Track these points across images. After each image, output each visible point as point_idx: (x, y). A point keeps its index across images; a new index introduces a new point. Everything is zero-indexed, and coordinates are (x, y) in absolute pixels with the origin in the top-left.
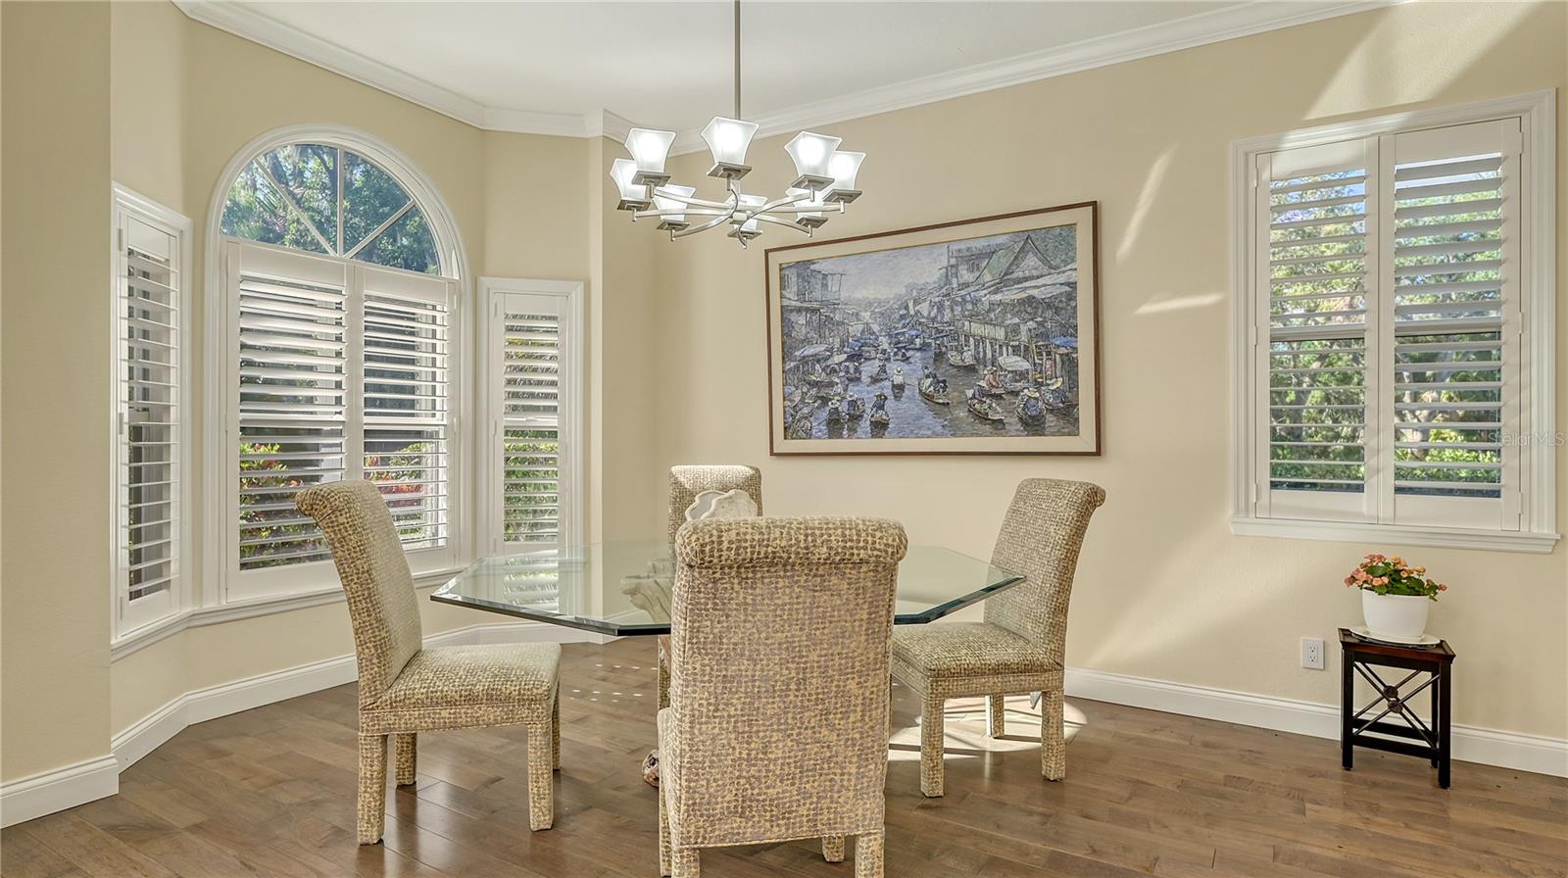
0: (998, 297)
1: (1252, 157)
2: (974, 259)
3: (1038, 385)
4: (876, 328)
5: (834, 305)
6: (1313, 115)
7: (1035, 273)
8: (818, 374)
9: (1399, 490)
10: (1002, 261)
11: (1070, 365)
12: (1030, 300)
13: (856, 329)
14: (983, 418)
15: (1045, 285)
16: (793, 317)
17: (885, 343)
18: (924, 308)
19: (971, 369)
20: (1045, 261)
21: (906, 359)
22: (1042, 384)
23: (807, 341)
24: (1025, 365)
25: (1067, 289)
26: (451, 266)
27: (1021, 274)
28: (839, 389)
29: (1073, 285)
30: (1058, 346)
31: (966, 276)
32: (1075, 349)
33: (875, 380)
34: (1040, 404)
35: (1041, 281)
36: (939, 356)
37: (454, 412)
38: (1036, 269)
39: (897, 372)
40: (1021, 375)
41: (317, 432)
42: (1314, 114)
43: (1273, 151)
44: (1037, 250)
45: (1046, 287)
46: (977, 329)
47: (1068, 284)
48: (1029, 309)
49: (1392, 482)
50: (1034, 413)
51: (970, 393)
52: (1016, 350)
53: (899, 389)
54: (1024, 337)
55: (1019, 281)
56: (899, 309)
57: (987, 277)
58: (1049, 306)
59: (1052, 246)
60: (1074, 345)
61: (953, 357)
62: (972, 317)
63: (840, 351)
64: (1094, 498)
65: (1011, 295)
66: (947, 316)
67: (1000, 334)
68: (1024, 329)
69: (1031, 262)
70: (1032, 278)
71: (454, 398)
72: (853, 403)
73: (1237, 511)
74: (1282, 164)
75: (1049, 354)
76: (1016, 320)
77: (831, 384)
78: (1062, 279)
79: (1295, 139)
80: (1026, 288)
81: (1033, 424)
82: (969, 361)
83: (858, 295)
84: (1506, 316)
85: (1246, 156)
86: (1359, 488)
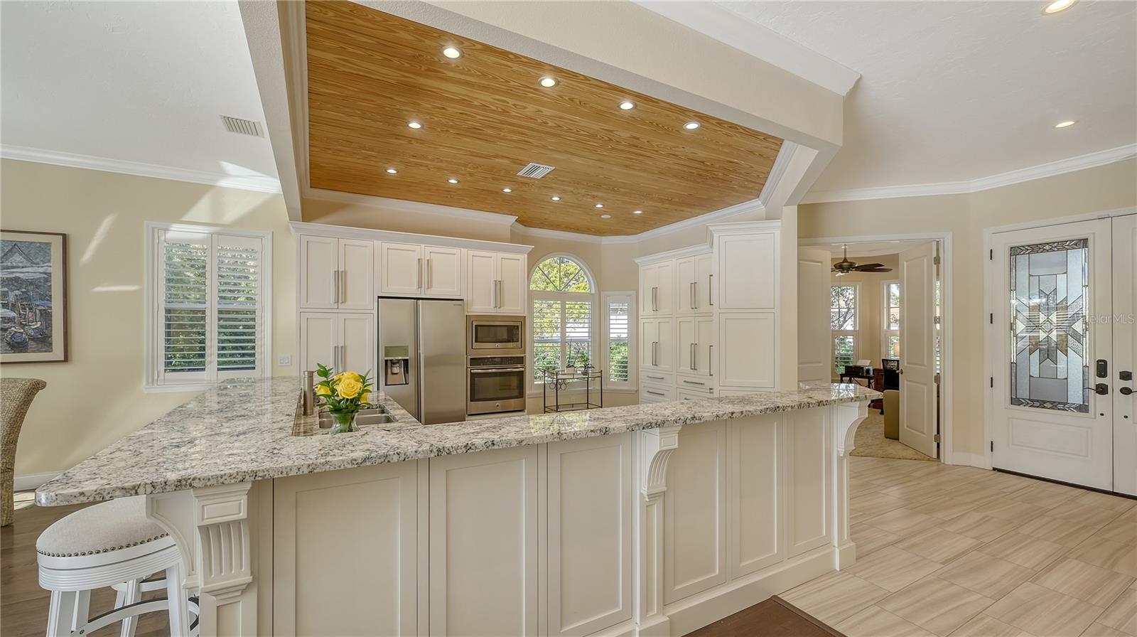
1: (156, 230)
3: (23, 326)
6: (184, 219)
7: (20, 265)
9: (219, 369)
11: (47, 316)
12: (17, 279)
15: (28, 272)
20: (27, 260)
22: (26, 325)
24: (13, 314)
25: (45, 276)
27: (9, 264)
29: (49, 275)
30: (38, 305)
32: (50, 308)
34: (24, 335)
35: (25, 270)
38: (21, 262)
40: (10, 320)
42: (186, 218)
43: (166, 230)
44: (22, 253)
47: (46, 273)
48: (16, 284)
49: (218, 366)
50: (19, 340)
52: (5, 306)
54: (11, 299)
55: (8, 268)
58: (31, 283)
59: (37, 252)
60: (50, 305)
64: (37, 386)
68: (11, 294)
69: (17, 258)
70: (18, 267)
73: (148, 383)
74: (170, 235)
75: (30, 309)
76: (6, 289)
78: (41, 270)
79: (175, 227)
80: (14, 272)
81: (18, 347)
84: (258, 307)
85: (153, 229)
86: (203, 370)
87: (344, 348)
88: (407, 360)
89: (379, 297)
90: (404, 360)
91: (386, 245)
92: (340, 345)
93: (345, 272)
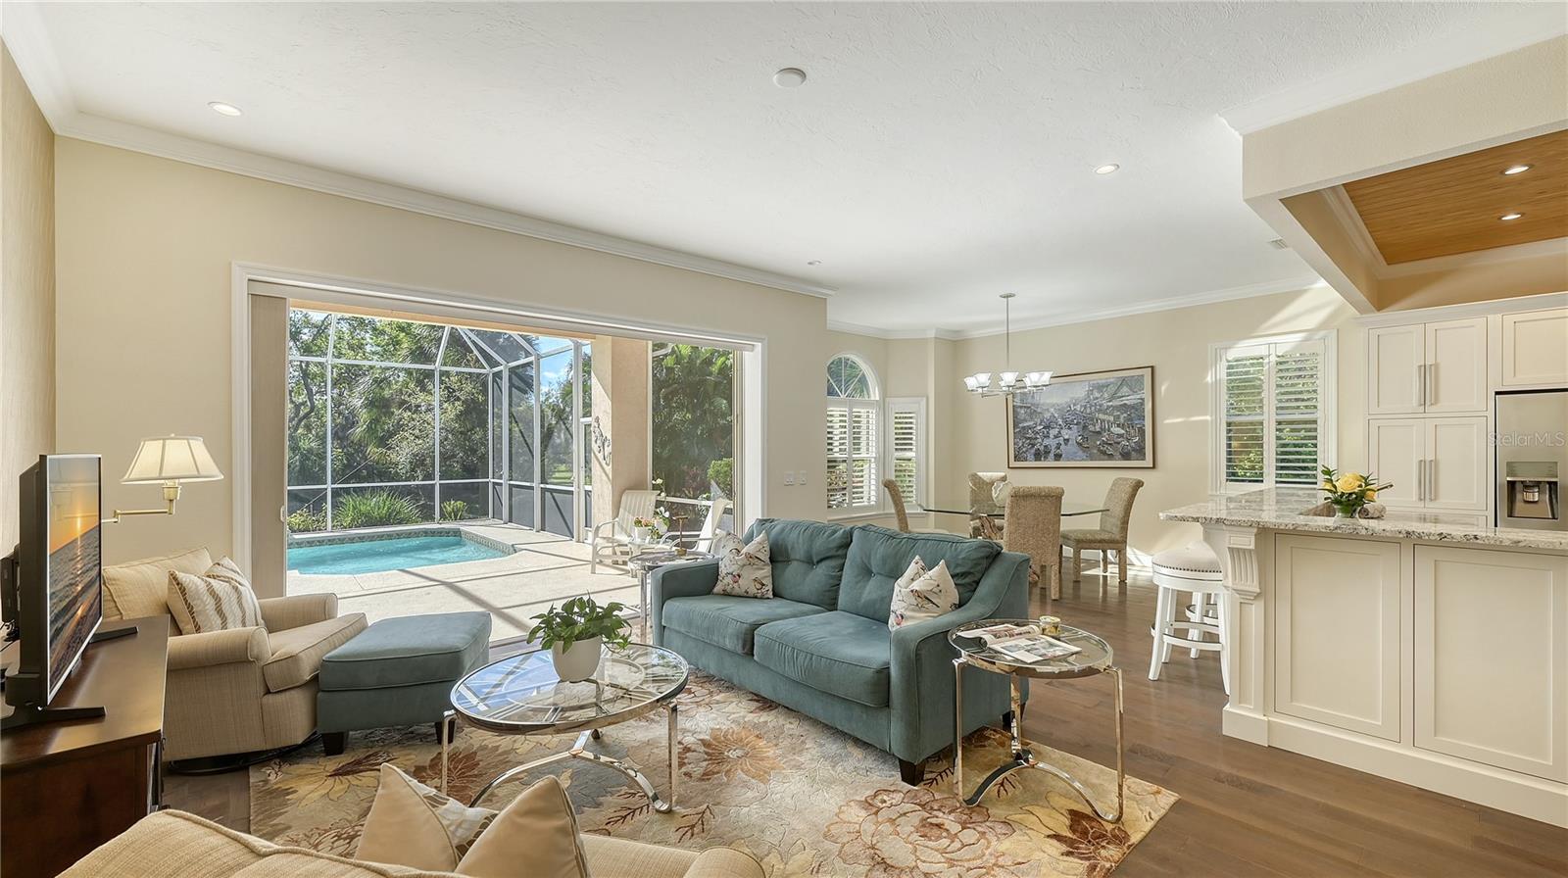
0: (1110, 403)
1: (1218, 352)
2: (1100, 388)
3: (1128, 440)
4: (1056, 415)
5: (1037, 406)
7: (1127, 394)
8: (1030, 434)
9: (1278, 482)
10: (1112, 388)
11: (1142, 432)
12: (1124, 405)
13: (1047, 415)
14: (1104, 453)
15: (1131, 399)
16: (1019, 410)
17: (1060, 421)
18: (1078, 408)
19: (1099, 433)
20: (1131, 390)
21: (1070, 428)
22: (1130, 439)
23: (1025, 420)
24: (1123, 431)
25: (1140, 401)
26: (875, 394)
27: (1120, 394)
28: (1040, 440)
29: (1143, 399)
30: (1137, 424)
31: (1097, 395)
32: (1144, 425)
33: (1056, 437)
34: (1129, 447)
35: (1129, 397)
36: (1085, 427)
37: (878, 452)
38: (1127, 392)
39: (1066, 434)
40: (1121, 436)
41: (835, 461)
43: (1227, 350)
44: (1127, 385)
46: (1101, 416)
47: (1141, 399)
48: (1124, 409)
49: (1274, 479)
50: (1126, 451)
51: (1098, 443)
52: (1118, 426)
53: (1067, 441)
54: (1122, 420)
55: (1120, 397)
56: (1067, 407)
57: (1106, 395)
58: (1133, 407)
59: (1135, 384)
60: (1143, 423)
61: (1091, 428)
62: (1100, 411)
63: (1040, 425)
64: (1139, 484)
65: (1116, 403)
66: (1088, 411)
67: (1112, 419)
68: (1122, 417)
69: (1125, 390)
70: (1126, 396)
71: (877, 448)
72: (1046, 446)
73: (1212, 490)
74: (1230, 355)
75: (1133, 427)
76: (1118, 413)
77: (1037, 438)
78: (1138, 397)
80: (1123, 400)
81: (1126, 456)
82: (1098, 430)
83: (1048, 401)
84: (1319, 415)
85: (1215, 350)
86: (1261, 481)
87: (1435, 463)
88: (1556, 483)
89: (1497, 393)
90: (1550, 483)
91: (1510, 319)
92: (1428, 459)
93: (1437, 366)
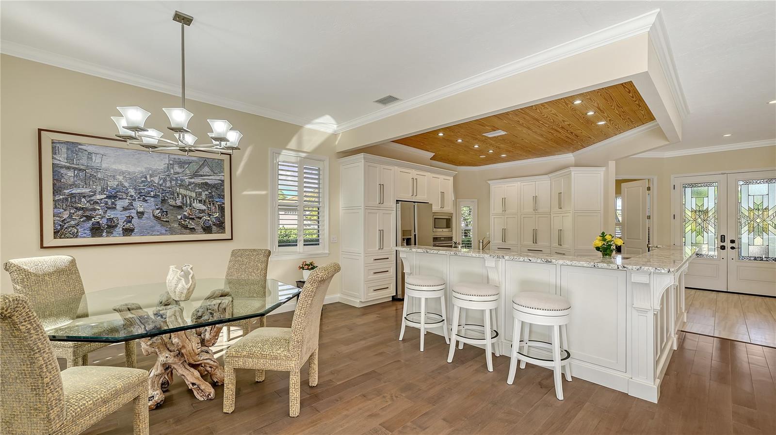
0: (192, 180)
1: (274, 153)
2: (181, 164)
3: (209, 215)
4: (126, 184)
5: (98, 170)
6: (288, 147)
7: (208, 174)
8: (84, 203)
9: (304, 245)
10: (195, 167)
11: (222, 209)
12: (206, 184)
13: (113, 183)
14: (186, 227)
15: (212, 179)
16: (63, 171)
17: (132, 192)
18: (156, 180)
19: (180, 207)
20: (212, 171)
21: (145, 201)
22: (211, 215)
23: (72, 186)
24: (204, 207)
25: (220, 182)
27: (202, 174)
28: (101, 212)
29: (223, 181)
30: (217, 202)
31: (177, 169)
32: (224, 203)
33: (125, 209)
34: (210, 222)
35: (210, 177)
36: (164, 201)
38: (208, 172)
39: (139, 206)
40: (203, 211)
43: (279, 153)
44: (209, 166)
45: (212, 180)
46: (183, 191)
47: (221, 180)
48: (206, 187)
50: (208, 225)
51: (179, 217)
52: (200, 201)
53: (141, 214)
54: (203, 197)
55: (202, 176)
56: (141, 178)
57: (188, 172)
58: (213, 187)
59: (214, 165)
60: (223, 202)
61: (172, 202)
62: (181, 186)
63: (102, 193)
65: (198, 180)
66: (168, 184)
67: (194, 195)
68: (204, 194)
69: (206, 170)
70: (207, 176)
72: (110, 220)
74: (282, 158)
75: (213, 204)
76: (200, 190)
77: (95, 210)
78: (218, 178)
79: (284, 152)
80: (204, 179)
81: (207, 230)
82: (179, 204)
83: (114, 167)
85: (273, 152)
86: (297, 245)
88: (411, 238)
89: (396, 200)
93: (383, 185)
